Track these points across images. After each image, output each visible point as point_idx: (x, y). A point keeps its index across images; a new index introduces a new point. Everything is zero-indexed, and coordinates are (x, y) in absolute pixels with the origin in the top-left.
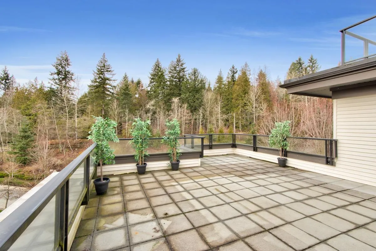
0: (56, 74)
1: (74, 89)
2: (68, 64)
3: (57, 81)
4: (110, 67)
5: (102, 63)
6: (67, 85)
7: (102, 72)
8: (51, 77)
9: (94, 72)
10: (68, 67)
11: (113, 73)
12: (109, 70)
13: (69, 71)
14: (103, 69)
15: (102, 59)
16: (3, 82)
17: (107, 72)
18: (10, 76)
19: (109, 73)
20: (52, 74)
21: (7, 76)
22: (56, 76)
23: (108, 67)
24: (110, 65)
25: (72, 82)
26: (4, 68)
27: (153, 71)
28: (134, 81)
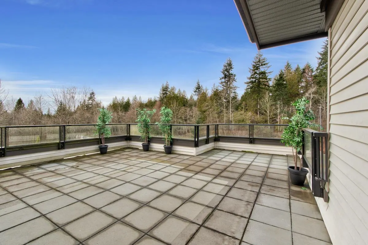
0: (223, 78)
1: (236, 88)
2: (231, 68)
3: (224, 84)
4: (265, 60)
5: (257, 58)
6: (231, 86)
7: (258, 67)
8: (220, 81)
9: (250, 69)
10: (231, 70)
11: (268, 65)
12: (264, 63)
13: (232, 74)
14: (259, 64)
15: (257, 54)
16: (197, 90)
17: (262, 66)
18: (200, 86)
19: (264, 66)
20: (221, 79)
21: (199, 86)
22: (223, 80)
23: (263, 61)
24: (265, 58)
25: (234, 82)
26: (198, 81)
27: (324, 48)
28: (300, 68)
